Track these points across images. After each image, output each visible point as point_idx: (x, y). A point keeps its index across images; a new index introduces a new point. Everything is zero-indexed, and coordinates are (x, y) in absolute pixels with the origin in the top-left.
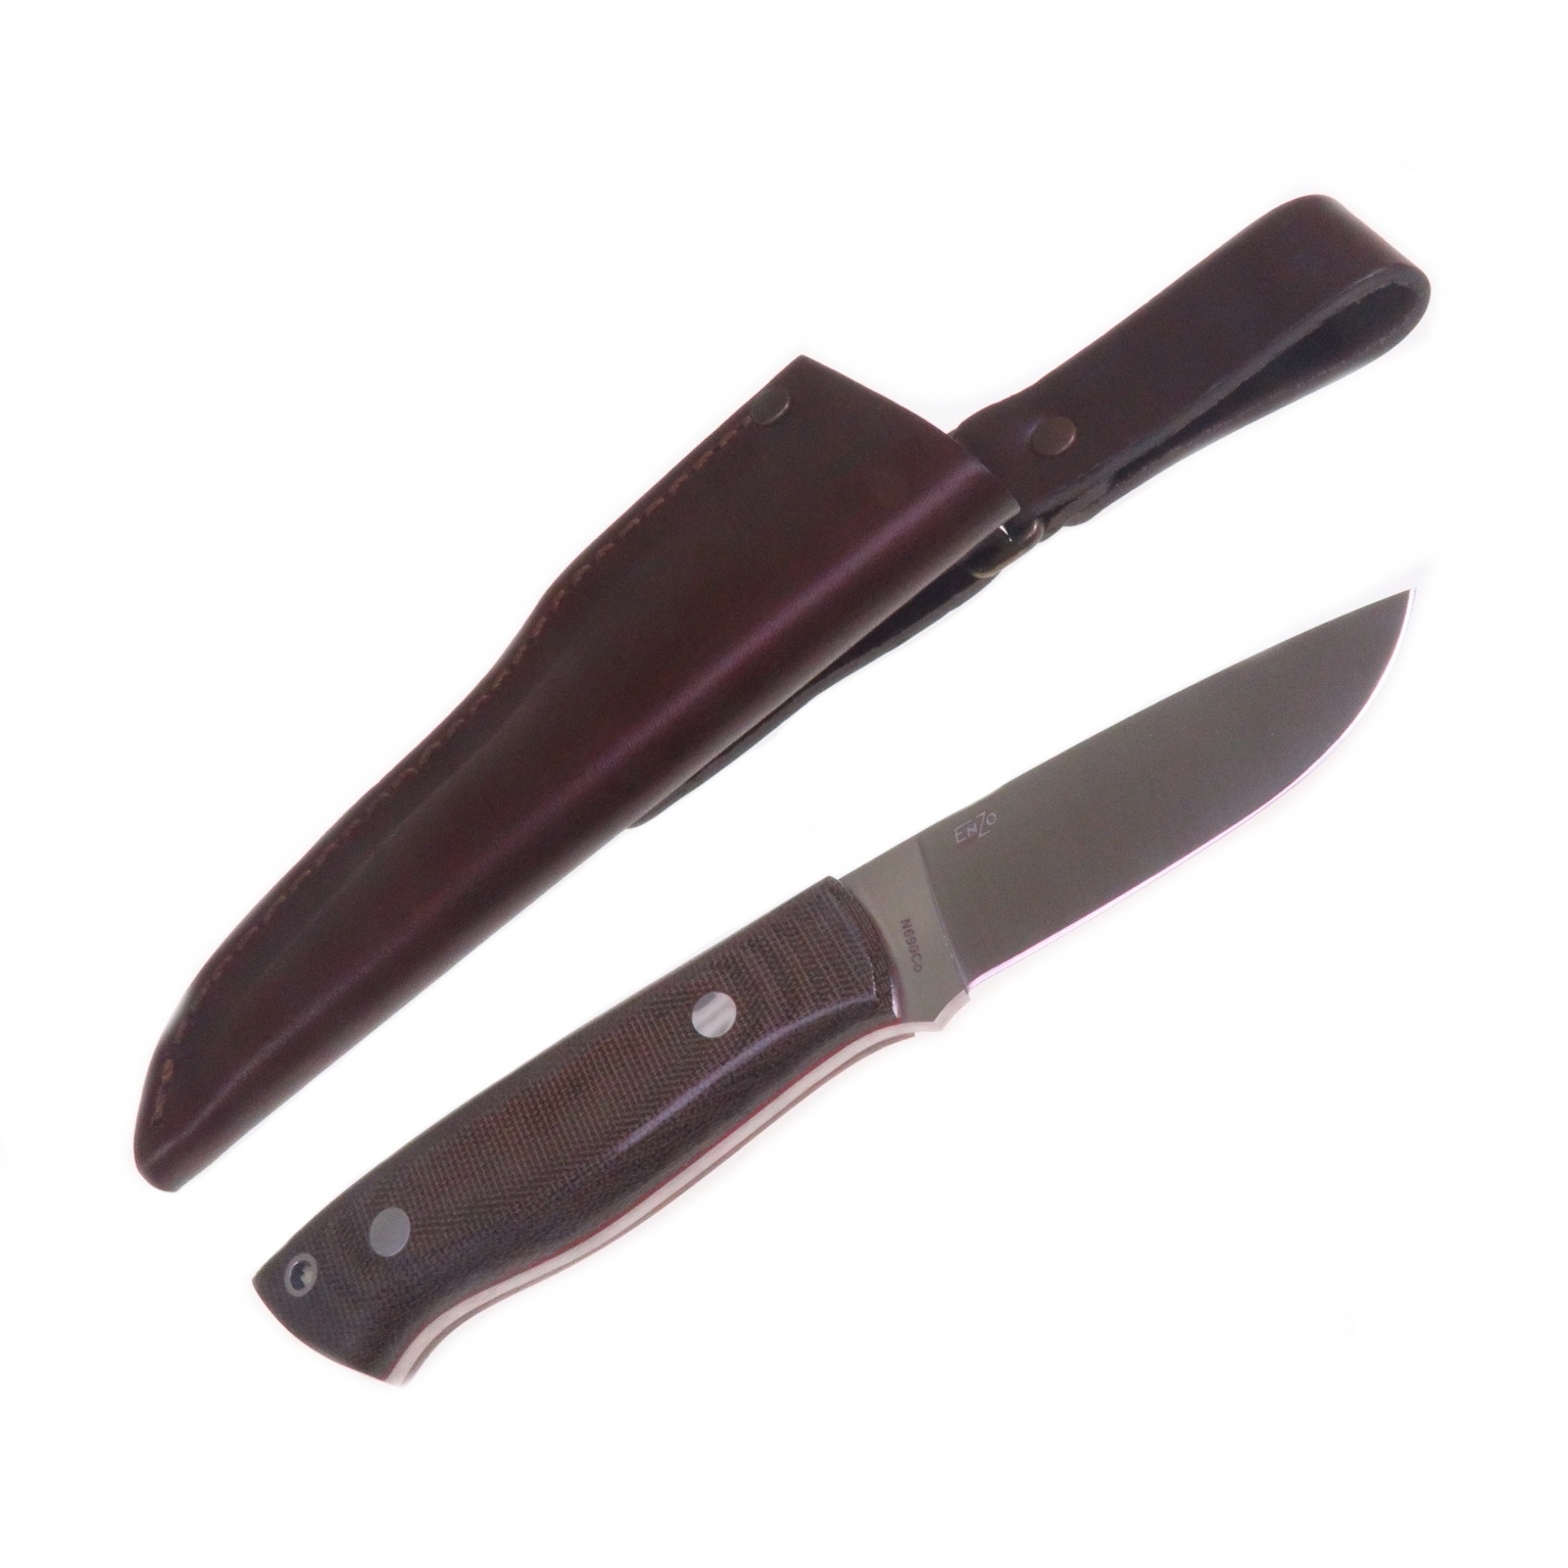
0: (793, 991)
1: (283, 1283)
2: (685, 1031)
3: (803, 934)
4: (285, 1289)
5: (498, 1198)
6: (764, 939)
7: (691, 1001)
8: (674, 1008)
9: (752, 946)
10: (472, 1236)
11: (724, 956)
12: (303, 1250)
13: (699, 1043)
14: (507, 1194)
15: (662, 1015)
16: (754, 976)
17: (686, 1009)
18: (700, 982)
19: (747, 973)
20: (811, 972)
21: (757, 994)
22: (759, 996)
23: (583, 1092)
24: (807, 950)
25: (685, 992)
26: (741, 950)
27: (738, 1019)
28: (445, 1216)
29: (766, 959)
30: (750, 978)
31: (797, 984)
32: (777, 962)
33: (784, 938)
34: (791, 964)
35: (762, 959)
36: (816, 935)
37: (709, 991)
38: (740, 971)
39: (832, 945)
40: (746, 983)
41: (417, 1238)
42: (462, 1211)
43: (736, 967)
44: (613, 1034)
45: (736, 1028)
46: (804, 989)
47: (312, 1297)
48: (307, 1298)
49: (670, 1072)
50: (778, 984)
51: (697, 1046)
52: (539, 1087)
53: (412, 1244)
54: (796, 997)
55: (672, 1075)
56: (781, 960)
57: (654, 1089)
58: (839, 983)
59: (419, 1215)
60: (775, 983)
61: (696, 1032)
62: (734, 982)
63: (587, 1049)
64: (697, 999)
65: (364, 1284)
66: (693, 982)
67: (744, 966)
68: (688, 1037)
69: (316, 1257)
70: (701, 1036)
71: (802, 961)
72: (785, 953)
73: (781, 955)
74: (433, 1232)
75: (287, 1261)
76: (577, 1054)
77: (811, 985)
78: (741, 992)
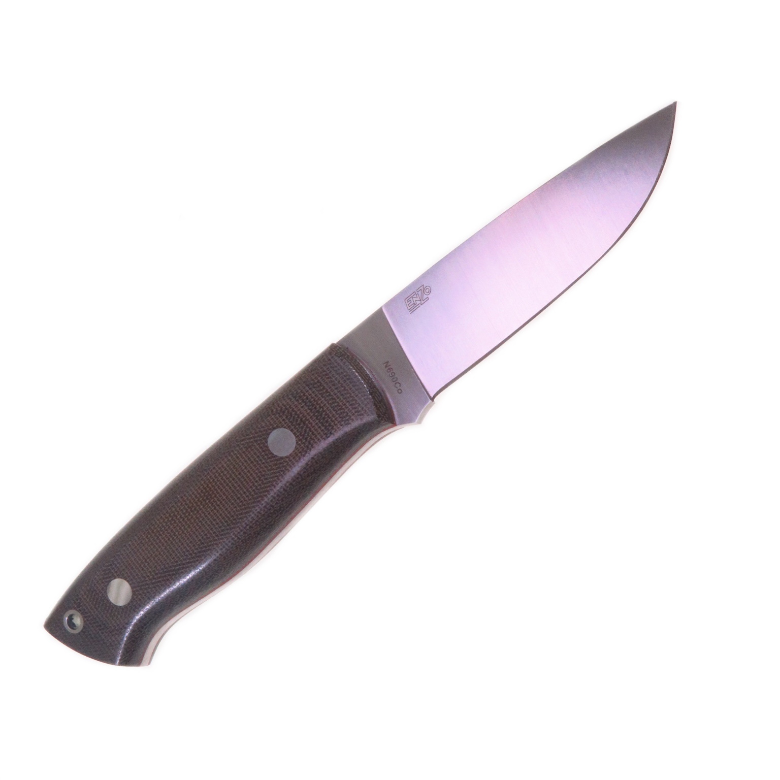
0: (327, 422)
1: (64, 626)
2: (266, 454)
3: (325, 385)
6: (302, 391)
7: (265, 436)
8: (256, 441)
9: (295, 397)
13: (277, 460)
15: (250, 447)
16: (301, 416)
17: (264, 441)
18: (268, 423)
19: (296, 414)
20: (336, 408)
21: (305, 427)
22: (307, 427)
23: (213, 498)
24: (330, 395)
25: (260, 431)
26: (288, 401)
27: (297, 443)
28: (151, 580)
29: (305, 404)
30: (298, 417)
31: (328, 417)
32: (313, 405)
33: (314, 390)
34: (322, 405)
35: (303, 404)
36: (334, 385)
37: (275, 428)
38: (291, 413)
39: (345, 389)
40: (297, 420)
41: (137, 593)
42: (159, 575)
43: (288, 412)
44: (222, 462)
45: (297, 449)
46: (334, 419)
47: (84, 632)
48: (82, 633)
49: (263, 480)
50: (317, 418)
51: (275, 462)
52: (185, 498)
53: (135, 597)
54: (330, 425)
55: (265, 482)
56: (315, 403)
57: (257, 491)
58: (354, 412)
59: (134, 581)
60: (314, 418)
61: (273, 454)
62: (289, 421)
63: (209, 473)
64: (269, 434)
65: (113, 622)
66: (264, 424)
67: (293, 410)
68: (269, 458)
69: (78, 611)
70: (277, 456)
71: (328, 403)
72: (317, 399)
73: (314, 400)
74: (146, 589)
75: (62, 616)
76: (203, 477)
77: (337, 416)
78: (295, 427)
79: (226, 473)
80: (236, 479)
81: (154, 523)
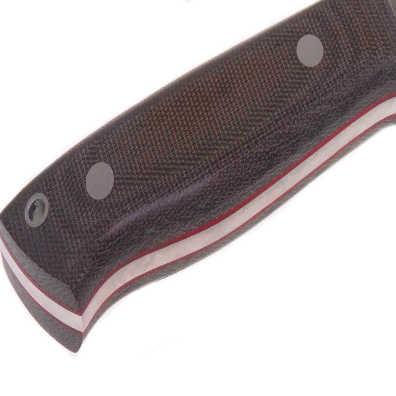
0: (356, 44)
1: (23, 215)
2: (292, 59)
3: (362, 6)
4: (24, 221)
5: (173, 164)
6: (339, 4)
7: (296, 38)
8: (286, 41)
9: (332, 7)
10: (155, 192)
11: (315, 10)
12: (38, 190)
13: (301, 69)
14: (179, 162)
15: (278, 45)
16: (334, 28)
17: (293, 43)
18: (301, 26)
19: (329, 25)
20: (367, 33)
21: (335, 41)
22: (337, 43)
23: (228, 93)
24: (364, 17)
25: (292, 32)
26: (326, 9)
27: (324, 56)
28: (137, 173)
29: (341, 18)
30: (331, 29)
31: (358, 39)
32: (347, 21)
33: (351, 6)
34: (355, 25)
35: (338, 18)
36: (369, 8)
37: (306, 33)
38: (325, 23)
39: (378, 17)
40: (329, 32)
41: (118, 187)
42: (149, 171)
43: (323, 20)
44: (247, 54)
45: (323, 63)
46: (363, 43)
47: (44, 228)
48: (41, 228)
49: (283, 87)
50: (348, 37)
51: (299, 71)
52: (200, 84)
53: (115, 191)
54: (358, 49)
55: (284, 90)
56: (349, 20)
57: (273, 98)
58: (382, 44)
59: (120, 170)
60: (346, 36)
61: (299, 61)
62: (322, 30)
63: (231, 62)
64: (299, 38)
65: (81, 219)
66: (297, 25)
67: (327, 20)
68: (294, 64)
69: (46, 196)
70: (302, 64)
71: (361, 24)
72: (351, 16)
73: (349, 17)
74: (129, 185)
75: (27, 200)
76: (224, 65)
77: (367, 42)
78: (326, 38)
79: (248, 67)
80: (256, 77)
81: (160, 104)
